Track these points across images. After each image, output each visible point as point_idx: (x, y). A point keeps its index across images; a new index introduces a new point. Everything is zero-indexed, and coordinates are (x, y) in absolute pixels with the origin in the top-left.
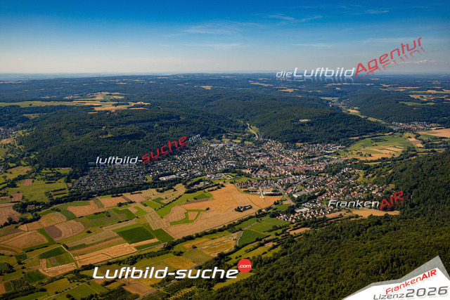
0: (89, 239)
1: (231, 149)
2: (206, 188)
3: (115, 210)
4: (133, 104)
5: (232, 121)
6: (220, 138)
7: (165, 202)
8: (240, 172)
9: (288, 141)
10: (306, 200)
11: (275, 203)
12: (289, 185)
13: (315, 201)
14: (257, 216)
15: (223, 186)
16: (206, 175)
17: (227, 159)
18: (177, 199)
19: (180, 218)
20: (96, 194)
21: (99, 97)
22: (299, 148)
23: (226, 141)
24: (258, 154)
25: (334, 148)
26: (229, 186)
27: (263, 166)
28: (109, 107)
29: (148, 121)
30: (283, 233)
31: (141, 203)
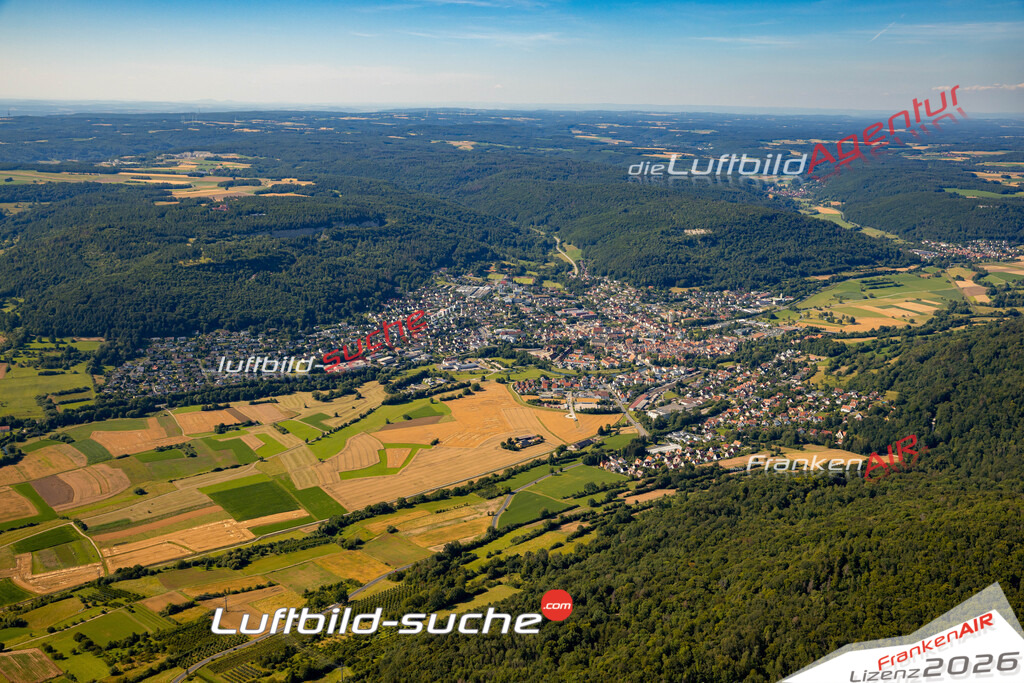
0: (139, 509)
1: (508, 299)
2: (437, 392)
3: (209, 442)
4: (270, 184)
5: (516, 230)
6: (482, 272)
7: (333, 423)
8: (525, 355)
9: (651, 283)
10: (677, 425)
11: (602, 432)
12: (641, 390)
13: (700, 429)
14: (553, 461)
15: (478, 388)
16: (439, 361)
17: (496, 323)
18: (363, 417)
19: (366, 464)
20: (163, 401)
21: (188, 163)
22: (677, 300)
23: (498, 279)
24: (574, 313)
25: (764, 301)
26: (493, 389)
27: (582, 343)
28: (211, 190)
29: (305, 226)
30: (610, 501)
31: (275, 425)
